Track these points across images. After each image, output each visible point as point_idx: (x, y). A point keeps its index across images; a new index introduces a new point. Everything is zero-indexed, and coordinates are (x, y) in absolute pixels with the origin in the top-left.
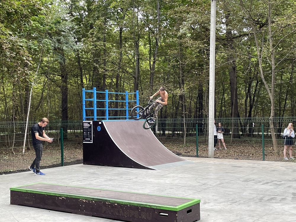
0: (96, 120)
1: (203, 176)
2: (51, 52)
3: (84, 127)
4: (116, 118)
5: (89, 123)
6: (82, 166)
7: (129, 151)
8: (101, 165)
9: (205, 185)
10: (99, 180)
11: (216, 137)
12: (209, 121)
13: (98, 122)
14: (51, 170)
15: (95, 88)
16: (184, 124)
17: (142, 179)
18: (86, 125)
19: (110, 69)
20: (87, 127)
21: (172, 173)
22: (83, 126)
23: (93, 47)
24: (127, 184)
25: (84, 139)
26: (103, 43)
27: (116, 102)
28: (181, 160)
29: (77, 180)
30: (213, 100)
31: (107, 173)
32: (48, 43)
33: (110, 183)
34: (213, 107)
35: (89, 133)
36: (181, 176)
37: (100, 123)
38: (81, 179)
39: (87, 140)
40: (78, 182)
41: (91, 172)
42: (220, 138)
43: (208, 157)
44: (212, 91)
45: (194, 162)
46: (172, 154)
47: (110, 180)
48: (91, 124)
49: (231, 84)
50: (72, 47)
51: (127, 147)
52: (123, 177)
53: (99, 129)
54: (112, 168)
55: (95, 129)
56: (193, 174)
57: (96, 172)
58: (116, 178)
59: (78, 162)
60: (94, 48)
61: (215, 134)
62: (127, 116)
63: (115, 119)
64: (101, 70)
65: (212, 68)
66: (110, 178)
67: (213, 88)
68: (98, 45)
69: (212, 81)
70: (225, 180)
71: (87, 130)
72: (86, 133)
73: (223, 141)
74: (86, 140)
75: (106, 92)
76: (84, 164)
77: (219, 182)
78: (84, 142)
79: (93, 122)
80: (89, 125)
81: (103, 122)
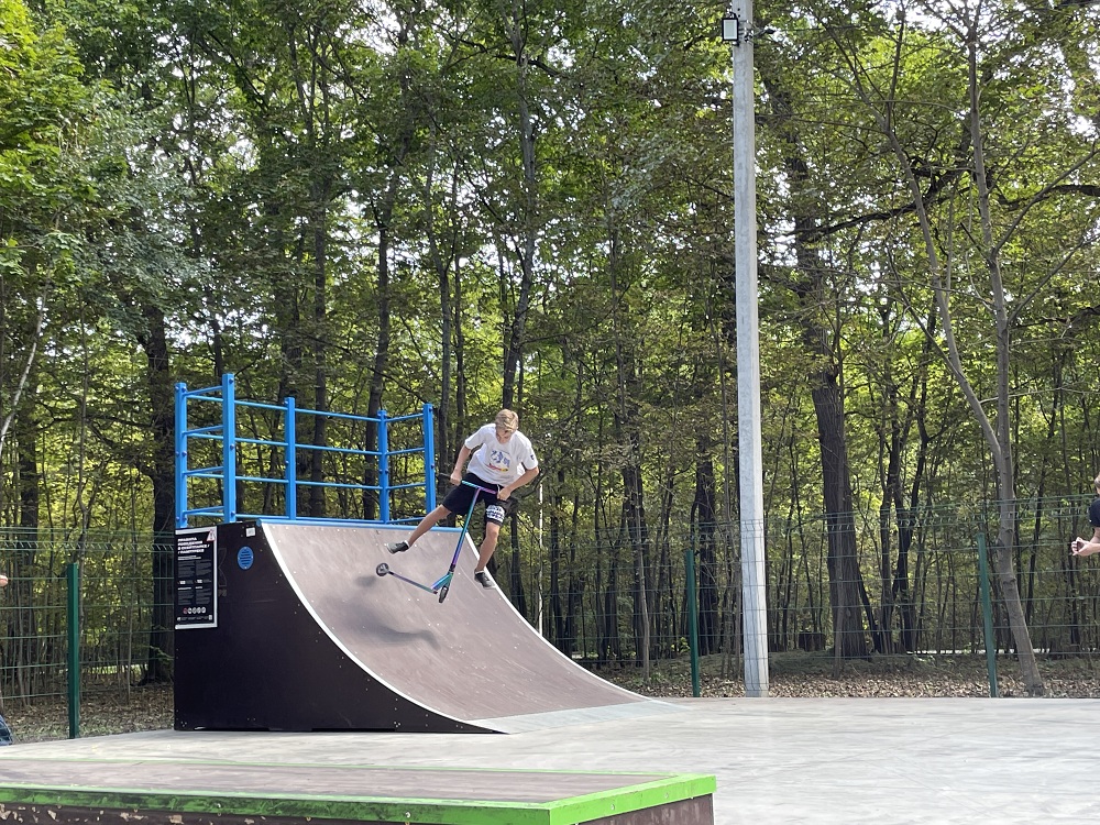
0: (233, 521)
3: (180, 559)
5: (203, 537)
9: (733, 769)
13: (241, 530)
18: (189, 548)
20: (195, 557)
21: (575, 740)
25: (178, 611)
28: (621, 700)
32: (63, 247)
35: (200, 581)
37: (251, 532)
39: (192, 615)
45: (680, 706)
48: (209, 539)
53: (245, 559)
55: (228, 562)
71: (194, 569)
74: (187, 615)
76: (179, 729)
78: (177, 627)
79: (221, 531)
80: (201, 547)
81: (266, 527)
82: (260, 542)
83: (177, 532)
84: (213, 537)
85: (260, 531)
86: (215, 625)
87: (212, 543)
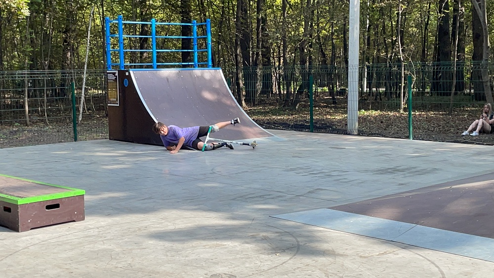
0: (123, 69)
3: (109, 81)
5: (114, 74)
13: (124, 72)
18: (111, 77)
20: (112, 81)
35: (114, 90)
37: (127, 73)
39: (112, 101)
53: (126, 83)
54: (137, 147)
55: (121, 84)
71: (112, 85)
72: (111, 89)
76: (110, 139)
78: (109, 105)
79: (119, 72)
80: (114, 78)
81: (131, 72)
82: (129, 77)
83: (108, 72)
84: (117, 74)
85: (129, 73)
86: (118, 105)
87: (117, 76)
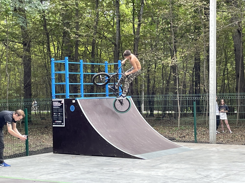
0: (69, 98)
1: (204, 166)
2: (10, 14)
3: (54, 107)
4: (93, 94)
5: (60, 102)
6: (52, 156)
7: (110, 136)
8: (76, 153)
9: (208, 177)
10: (74, 173)
11: (218, 117)
12: (210, 98)
13: (71, 100)
14: (13, 161)
15: (67, 58)
16: (178, 101)
17: (127, 170)
18: (56, 104)
19: (84, 34)
20: (58, 107)
21: (165, 163)
22: (52, 106)
23: (63, 6)
24: (109, 178)
25: (54, 121)
26: (75, 2)
27: (91, 74)
28: (175, 147)
29: (46, 173)
30: (214, 71)
31: (84, 164)
32: (7, 3)
33: (88, 176)
34: (214, 80)
35: (59, 114)
36: (176, 167)
37: (74, 101)
38: (52, 172)
39: (58, 123)
40: (48, 176)
41: (64, 163)
42: (223, 119)
43: (209, 143)
44: (213, 60)
45: (192, 148)
46: (164, 139)
47: (88, 172)
48: (62, 102)
49: (235, 50)
50: (36, 7)
51: (108, 131)
52: (105, 169)
53: (72, 108)
54: (90, 158)
55: (68, 109)
56: (192, 164)
57: (70, 163)
58: (95, 169)
59: (46, 150)
60: (65, 9)
61: (217, 114)
62: (107, 93)
63: (91, 96)
64: (73, 35)
65: (213, 32)
66: (88, 170)
67: (214, 56)
68: (69, 4)
69: (213, 47)
70: (232, 171)
71: (58, 110)
72: (57, 114)
73: (226, 122)
74: (56, 123)
75: (80, 62)
76: (54, 153)
77: (224, 174)
78: (53, 126)
79: (65, 100)
80: (60, 105)
81: (78, 100)
82: (76, 104)
83: (53, 100)
86: (64, 126)
87: (63, 104)
